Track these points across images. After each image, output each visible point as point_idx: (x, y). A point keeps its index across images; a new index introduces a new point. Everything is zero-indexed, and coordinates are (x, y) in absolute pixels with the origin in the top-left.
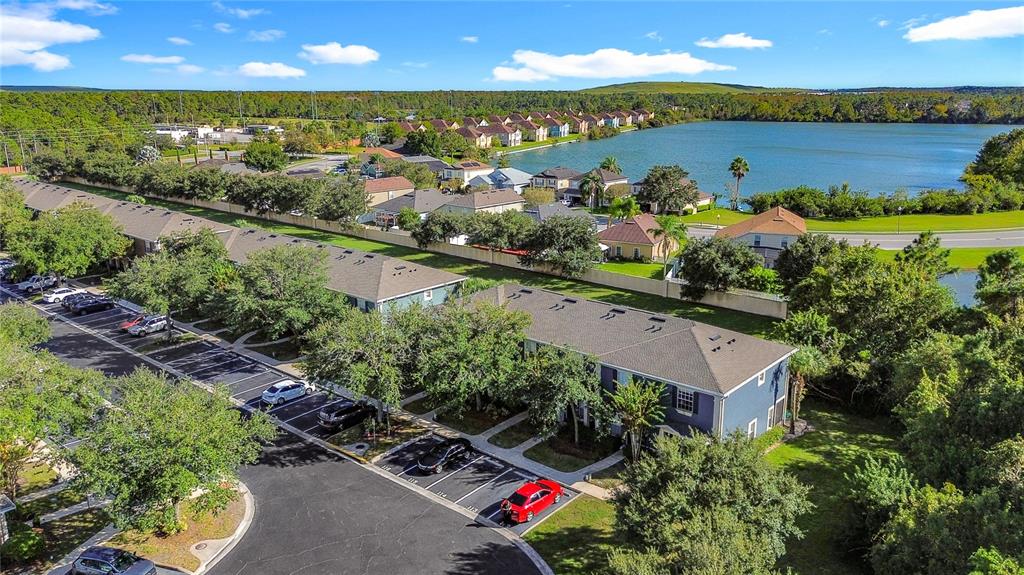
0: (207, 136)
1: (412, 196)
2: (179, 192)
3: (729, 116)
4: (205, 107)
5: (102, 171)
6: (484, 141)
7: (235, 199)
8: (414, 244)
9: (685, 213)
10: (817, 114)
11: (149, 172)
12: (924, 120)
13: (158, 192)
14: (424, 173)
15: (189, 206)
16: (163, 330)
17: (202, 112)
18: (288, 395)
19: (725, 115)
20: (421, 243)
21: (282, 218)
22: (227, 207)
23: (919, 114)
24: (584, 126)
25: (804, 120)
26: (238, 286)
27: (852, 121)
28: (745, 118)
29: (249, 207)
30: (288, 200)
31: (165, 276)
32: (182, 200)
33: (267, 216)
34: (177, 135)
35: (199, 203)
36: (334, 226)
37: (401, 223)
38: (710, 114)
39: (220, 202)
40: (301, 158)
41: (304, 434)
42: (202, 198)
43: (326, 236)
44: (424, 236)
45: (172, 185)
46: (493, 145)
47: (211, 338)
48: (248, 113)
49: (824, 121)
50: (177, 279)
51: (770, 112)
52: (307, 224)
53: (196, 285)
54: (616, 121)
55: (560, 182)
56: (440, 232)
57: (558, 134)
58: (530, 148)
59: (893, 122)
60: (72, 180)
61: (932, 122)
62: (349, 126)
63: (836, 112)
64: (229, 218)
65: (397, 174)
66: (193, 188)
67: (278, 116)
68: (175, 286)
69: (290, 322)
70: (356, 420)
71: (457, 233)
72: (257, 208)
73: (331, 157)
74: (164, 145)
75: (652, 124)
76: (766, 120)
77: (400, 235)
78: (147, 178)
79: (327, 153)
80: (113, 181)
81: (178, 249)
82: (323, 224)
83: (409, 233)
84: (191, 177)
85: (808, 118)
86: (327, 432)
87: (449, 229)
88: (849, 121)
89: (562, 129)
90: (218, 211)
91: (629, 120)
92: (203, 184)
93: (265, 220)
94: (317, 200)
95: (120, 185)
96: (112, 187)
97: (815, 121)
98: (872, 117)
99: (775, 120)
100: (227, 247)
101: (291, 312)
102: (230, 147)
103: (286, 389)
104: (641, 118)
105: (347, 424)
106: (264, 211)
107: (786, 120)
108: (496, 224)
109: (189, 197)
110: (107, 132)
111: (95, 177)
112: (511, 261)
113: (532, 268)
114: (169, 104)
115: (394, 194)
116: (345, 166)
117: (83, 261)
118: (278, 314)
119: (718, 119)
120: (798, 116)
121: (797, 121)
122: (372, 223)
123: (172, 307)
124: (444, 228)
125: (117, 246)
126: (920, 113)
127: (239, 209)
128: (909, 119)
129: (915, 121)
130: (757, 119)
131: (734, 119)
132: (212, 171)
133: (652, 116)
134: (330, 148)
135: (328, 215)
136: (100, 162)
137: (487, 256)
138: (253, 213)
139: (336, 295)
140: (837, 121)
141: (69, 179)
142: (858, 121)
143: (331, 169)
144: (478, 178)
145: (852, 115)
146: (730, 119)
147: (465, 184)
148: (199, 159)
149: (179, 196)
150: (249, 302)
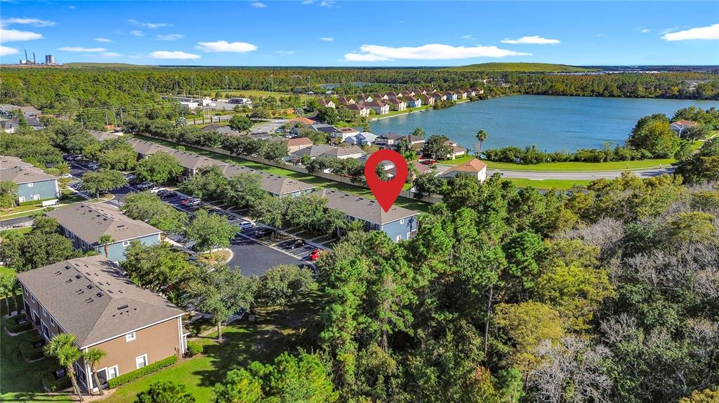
0: (207, 105)
1: (310, 148)
2: (198, 143)
3: (535, 91)
4: (206, 83)
5: (159, 130)
6: (365, 112)
7: (224, 147)
8: (307, 172)
9: (448, 159)
10: (593, 91)
11: (183, 132)
12: (662, 96)
13: (188, 143)
14: (319, 136)
15: (202, 150)
16: (198, 205)
17: (204, 86)
18: (246, 227)
19: (532, 91)
20: (310, 172)
21: (248, 158)
22: (221, 151)
23: (659, 92)
24: (432, 101)
25: (584, 96)
26: (229, 187)
27: (615, 97)
28: (545, 93)
29: (232, 152)
30: (250, 149)
31: (201, 183)
32: (199, 147)
33: (240, 156)
34: (193, 105)
35: (208, 149)
36: (271, 162)
37: (303, 162)
38: (523, 90)
39: (217, 148)
40: (260, 121)
41: (250, 238)
42: (209, 147)
43: (267, 167)
44: (311, 168)
45: (194, 139)
46: (370, 114)
47: (217, 208)
48: (231, 87)
49: (596, 96)
50: (206, 184)
51: (561, 89)
52: (260, 161)
53: (212, 187)
54: (455, 97)
55: (389, 141)
56: (318, 167)
57: (414, 106)
58: (394, 115)
59: (642, 97)
60: (144, 134)
61: (668, 98)
62: (290, 100)
63: (604, 90)
64: (223, 157)
65: (305, 137)
66: (205, 141)
67: (249, 89)
68: (204, 187)
69: (247, 201)
70: (268, 234)
71: (326, 168)
72: (236, 152)
73: (277, 121)
74: (186, 112)
75: (481, 98)
76: (559, 95)
77: (301, 167)
78: (182, 135)
79: (275, 118)
80: (165, 136)
81: (205, 173)
82: (266, 161)
83: (305, 167)
84: (204, 136)
85: (586, 93)
86: (258, 237)
87: (323, 166)
88: (613, 96)
89: (416, 103)
90: (217, 153)
91: (465, 95)
92: (210, 139)
93: (240, 158)
94: (265, 149)
95: (167, 138)
96: (163, 138)
97: (591, 96)
98: (628, 94)
99: (564, 94)
100: (224, 172)
101: (248, 197)
102: (221, 113)
103: (244, 224)
104: (473, 94)
105: (265, 235)
106: (239, 154)
107: (572, 95)
108: (342, 164)
109: (203, 146)
110: (156, 106)
111: (156, 134)
112: (348, 181)
113: (355, 184)
114: (185, 82)
115: (302, 147)
116: (283, 127)
117: (165, 176)
118: (243, 198)
119: (527, 93)
120: (580, 92)
121: (579, 96)
122: (290, 161)
123: (204, 195)
124: (320, 165)
125: (177, 171)
126: (661, 92)
127: (228, 153)
128: (653, 96)
129: (657, 97)
130: (552, 94)
131: (538, 94)
132: (214, 133)
133: (482, 92)
134: (277, 115)
135: (268, 157)
136: (159, 126)
137: (338, 179)
138: (234, 155)
139: (265, 192)
140: (605, 96)
141: (140, 133)
142: (619, 96)
143: (276, 128)
144: (349, 138)
145: (616, 91)
146: (535, 94)
147: (344, 140)
148: (205, 121)
149: (198, 145)
150: (232, 193)
